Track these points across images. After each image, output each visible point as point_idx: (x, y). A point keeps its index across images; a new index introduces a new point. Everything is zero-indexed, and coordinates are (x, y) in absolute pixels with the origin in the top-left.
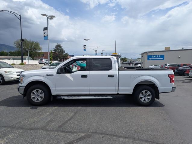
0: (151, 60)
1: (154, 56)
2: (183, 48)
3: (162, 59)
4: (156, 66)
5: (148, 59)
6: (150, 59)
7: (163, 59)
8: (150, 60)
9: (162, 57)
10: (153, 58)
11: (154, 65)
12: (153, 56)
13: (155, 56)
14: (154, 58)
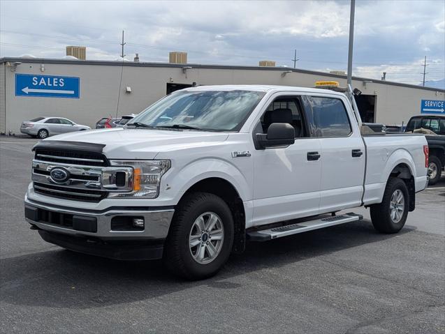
0: (31, 94)
1: (43, 81)
2: (137, 58)
3: (73, 92)
4: (58, 121)
5: (19, 92)
6: (26, 90)
7: (76, 95)
8: (24, 94)
9: (72, 84)
10: (38, 87)
11: (47, 119)
12: (39, 80)
13: (46, 78)
14: (42, 87)
